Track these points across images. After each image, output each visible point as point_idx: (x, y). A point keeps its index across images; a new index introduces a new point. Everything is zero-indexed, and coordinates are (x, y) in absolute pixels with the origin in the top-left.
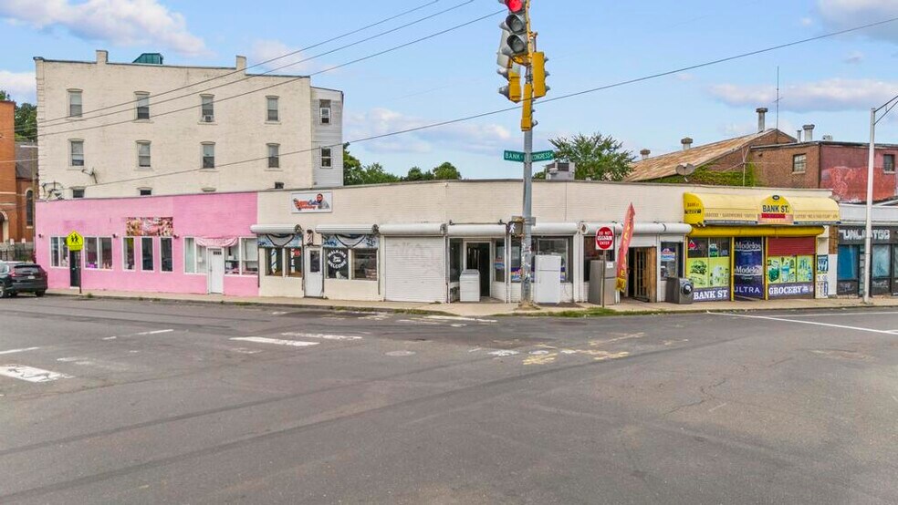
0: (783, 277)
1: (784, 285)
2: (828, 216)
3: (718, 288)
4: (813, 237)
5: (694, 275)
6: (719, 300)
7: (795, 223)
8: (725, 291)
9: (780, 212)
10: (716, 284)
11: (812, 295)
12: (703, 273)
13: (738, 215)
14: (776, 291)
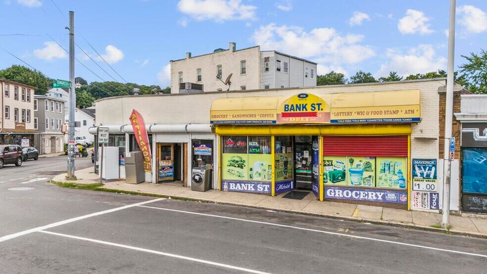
0: (351, 180)
1: (352, 189)
2: (396, 112)
3: (258, 183)
4: (405, 137)
5: (232, 168)
6: (259, 193)
7: (332, 121)
8: (267, 186)
9: (309, 110)
10: (256, 178)
11: (404, 206)
12: (242, 167)
13: (251, 116)
14: (339, 194)
